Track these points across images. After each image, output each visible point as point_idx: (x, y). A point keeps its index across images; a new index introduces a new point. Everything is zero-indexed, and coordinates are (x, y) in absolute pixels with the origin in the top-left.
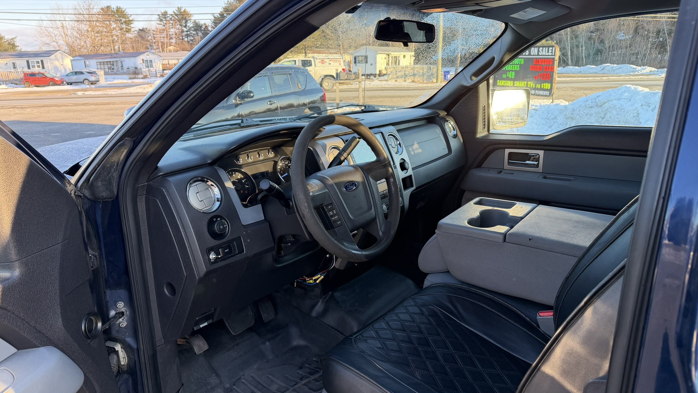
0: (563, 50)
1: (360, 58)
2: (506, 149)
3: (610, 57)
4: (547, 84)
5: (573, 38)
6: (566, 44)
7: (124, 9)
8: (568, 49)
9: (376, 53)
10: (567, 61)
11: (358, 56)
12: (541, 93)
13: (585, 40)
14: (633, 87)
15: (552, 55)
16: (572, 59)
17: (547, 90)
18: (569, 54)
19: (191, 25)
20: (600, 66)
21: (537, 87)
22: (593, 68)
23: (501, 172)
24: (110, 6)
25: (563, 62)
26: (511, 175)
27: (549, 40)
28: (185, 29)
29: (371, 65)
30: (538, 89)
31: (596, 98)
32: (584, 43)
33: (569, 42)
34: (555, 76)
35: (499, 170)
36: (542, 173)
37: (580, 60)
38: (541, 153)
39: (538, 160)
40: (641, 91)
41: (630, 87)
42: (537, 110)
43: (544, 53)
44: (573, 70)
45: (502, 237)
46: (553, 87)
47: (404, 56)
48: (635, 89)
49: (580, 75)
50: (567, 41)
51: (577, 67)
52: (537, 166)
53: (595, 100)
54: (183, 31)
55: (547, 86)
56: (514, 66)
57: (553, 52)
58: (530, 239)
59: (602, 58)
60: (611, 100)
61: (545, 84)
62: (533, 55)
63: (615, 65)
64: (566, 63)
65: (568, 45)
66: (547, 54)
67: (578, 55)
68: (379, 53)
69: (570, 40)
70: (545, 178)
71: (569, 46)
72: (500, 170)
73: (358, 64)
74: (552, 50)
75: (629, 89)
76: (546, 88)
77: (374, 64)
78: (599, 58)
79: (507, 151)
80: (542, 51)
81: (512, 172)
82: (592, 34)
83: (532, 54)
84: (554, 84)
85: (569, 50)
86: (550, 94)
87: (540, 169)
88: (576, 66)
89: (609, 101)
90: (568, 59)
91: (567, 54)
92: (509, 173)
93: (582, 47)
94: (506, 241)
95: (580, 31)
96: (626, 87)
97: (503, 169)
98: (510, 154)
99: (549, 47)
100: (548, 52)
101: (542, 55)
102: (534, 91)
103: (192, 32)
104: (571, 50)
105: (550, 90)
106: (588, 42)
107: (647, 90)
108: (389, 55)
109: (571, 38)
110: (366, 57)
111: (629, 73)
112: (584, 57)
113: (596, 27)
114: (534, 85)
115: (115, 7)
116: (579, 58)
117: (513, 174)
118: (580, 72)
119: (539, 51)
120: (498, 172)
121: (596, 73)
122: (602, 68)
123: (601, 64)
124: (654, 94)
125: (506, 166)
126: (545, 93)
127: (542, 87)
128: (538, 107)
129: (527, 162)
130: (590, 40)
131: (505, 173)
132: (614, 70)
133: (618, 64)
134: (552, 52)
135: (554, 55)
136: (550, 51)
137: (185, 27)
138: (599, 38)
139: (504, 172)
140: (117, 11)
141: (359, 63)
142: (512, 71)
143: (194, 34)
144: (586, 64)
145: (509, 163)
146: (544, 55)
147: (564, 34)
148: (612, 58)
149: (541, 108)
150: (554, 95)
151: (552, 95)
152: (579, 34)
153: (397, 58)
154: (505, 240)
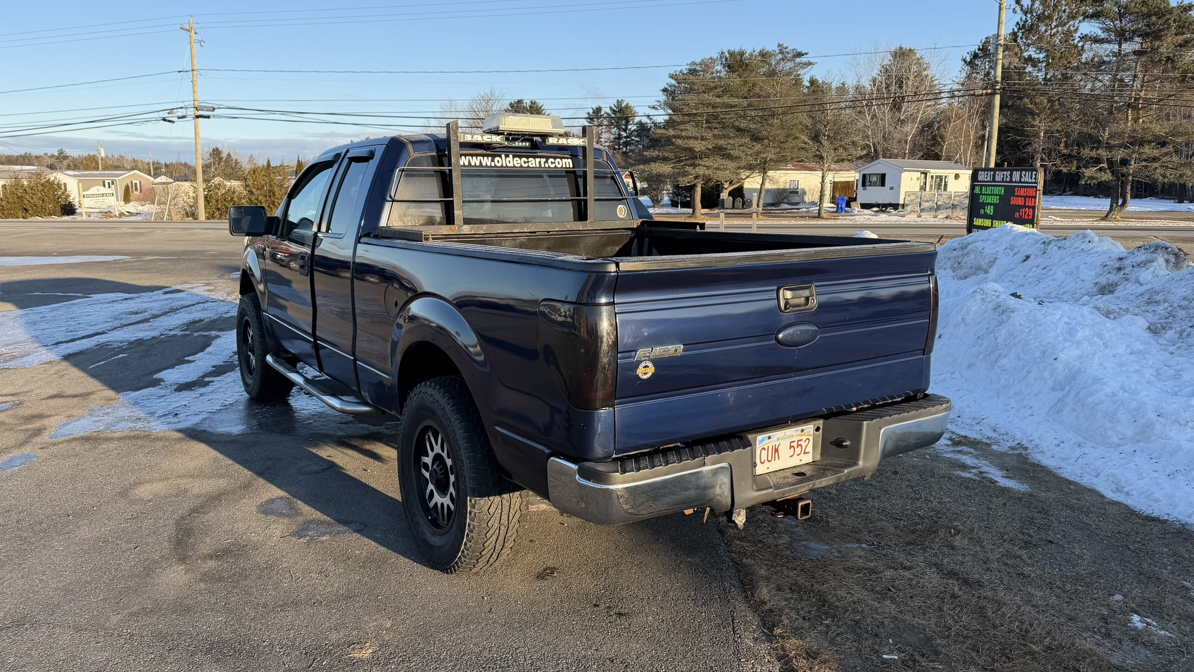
1: (874, 179)
7: (541, 105)
9: (901, 170)
11: (870, 175)
19: (635, 127)
24: (522, 100)
28: (624, 134)
29: (892, 188)
34: (1039, 213)
43: (1027, 180)
47: (957, 176)
54: (619, 137)
66: (1030, 181)
68: (905, 171)
73: (868, 188)
77: (896, 188)
83: (1014, 180)
101: (1024, 182)
103: (633, 138)
108: (926, 174)
110: (883, 176)
115: (529, 104)
119: (1021, 177)
135: (1036, 183)
137: (625, 130)
140: (530, 107)
141: (870, 185)
142: (991, 204)
143: (637, 141)
146: (1026, 183)
153: (941, 180)
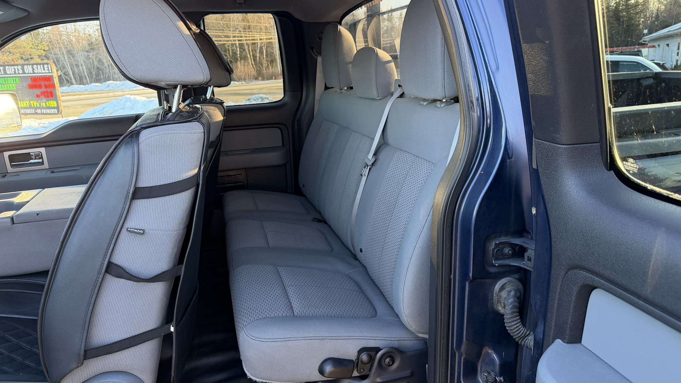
0: (63, 70)
2: (4, 153)
3: (112, 75)
4: (52, 101)
5: (70, 57)
6: (65, 63)
8: (68, 68)
10: (71, 81)
12: (48, 111)
13: (83, 60)
14: (132, 97)
15: (49, 73)
16: (75, 78)
17: (54, 108)
18: (71, 73)
20: (104, 84)
21: (42, 106)
22: (98, 86)
23: (5, 175)
25: (64, 81)
26: (18, 176)
27: (45, 59)
30: (43, 108)
31: (102, 109)
32: (82, 62)
33: (67, 61)
34: (59, 94)
35: (2, 174)
36: (49, 169)
37: (84, 79)
38: (43, 150)
39: (42, 158)
40: (140, 100)
41: (129, 98)
42: (46, 128)
44: (79, 89)
45: (9, 220)
46: (59, 104)
48: (135, 99)
49: (87, 92)
50: (65, 60)
51: (82, 86)
52: (42, 163)
53: (102, 112)
55: (53, 104)
56: (8, 85)
57: (50, 69)
58: (38, 214)
59: (104, 77)
60: (116, 110)
61: (49, 102)
62: (29, 73)
63: (118, 82)
64: (70, 83)
65: (67, 65)
66: (43, 71)
67: (80, 74)
69: (68, 60)
70: (53, 172)
71: (69, 65)
72: (4, 174)
74: (48, 67)
75: (129, 100)
76: (53, 106)
78: (102, 77)
79: (6, 154)
80: (37, 68)
81: (17, 174)
82: (89, 54)
84: (59, 101)
85: (70, 69)
86: (58, 112)
87: (46, 165)
88: (80, 84)
89: (115, 111)
90: (71, 79)
91: (68, 73)
92: (15, 176)
93: (82, 66)
94: (15, 223)
95: (76, 50)
96: (126, 97)
97: (8, 173)
98: (10, 156)
99: (43, 64)
100: (44, 69)
101: (38, 73)
102: (40, 110)
104: (72, 69)
105: (58, 108)
106: (87, 61)
107: (144, 99)
109: (68, 58)
111: (132, 89)
112: (87, 76)
113: (91, 47)
114: (38, 104)
116: (82, 77)
117: (19, 175)
118: (87, 90)
119: (33, 69)
120: (2, 176)
121: (102, 90)
122: (107, 86)
123: (105, 81)
124: (151, 101)
125: (10, 169)
126: (53, 111)
127: (48, 105)
128: (47, 125)
129: (31, 161)
130: (89, 60)
131: (10, 176)
132: (118, 87)
133: (120, 81)
134: (48, 70)
135: (52, 72)
136: (46, 69)
138: (96, 57)
139: (8, 175)
144: (91, 83)
145: (12, 166)
146: (40, 73)
147: (60, 54)
148: (114, 76)
149: (50, 125)
150: (62, 112)
151: (61, 112)
152: (75, 54)
154: (13, 223)
